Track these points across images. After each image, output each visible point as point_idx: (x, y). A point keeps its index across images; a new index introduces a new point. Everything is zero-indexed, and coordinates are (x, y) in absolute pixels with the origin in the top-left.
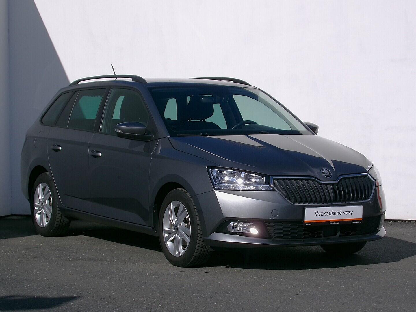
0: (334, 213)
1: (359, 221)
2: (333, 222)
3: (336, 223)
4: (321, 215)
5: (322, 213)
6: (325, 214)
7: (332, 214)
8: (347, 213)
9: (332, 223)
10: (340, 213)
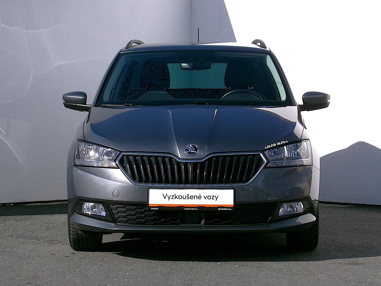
0: (190, 197)
1: (228, 208)
2: (190, 208)
3: (194, 209)
4: (172, 199)
5: (173, 196)
6: (178, 197)
7: (186, 198)
8: (209, 198)
9: (187, 208)
10: (199, 197)
